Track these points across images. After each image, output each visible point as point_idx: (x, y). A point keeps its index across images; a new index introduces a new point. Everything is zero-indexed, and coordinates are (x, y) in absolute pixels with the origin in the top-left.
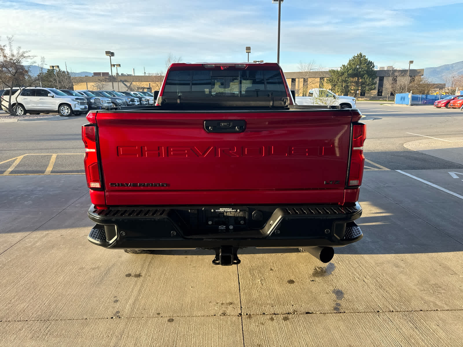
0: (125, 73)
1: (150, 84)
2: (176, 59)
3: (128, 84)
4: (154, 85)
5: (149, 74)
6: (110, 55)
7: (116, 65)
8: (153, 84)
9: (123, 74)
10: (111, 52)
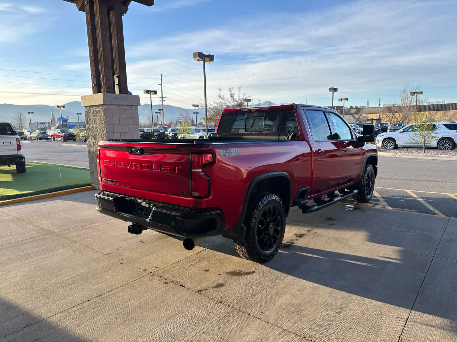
0: (359, 106)
1: (380, 115)
2: (412, 87)
3: (357, 116)
4: (384, 116)
5: (385, 105)
6: (333, 91)
7: (343, 99)
8: (382, 115)
9: (357, 106)
10: (335, 88)
